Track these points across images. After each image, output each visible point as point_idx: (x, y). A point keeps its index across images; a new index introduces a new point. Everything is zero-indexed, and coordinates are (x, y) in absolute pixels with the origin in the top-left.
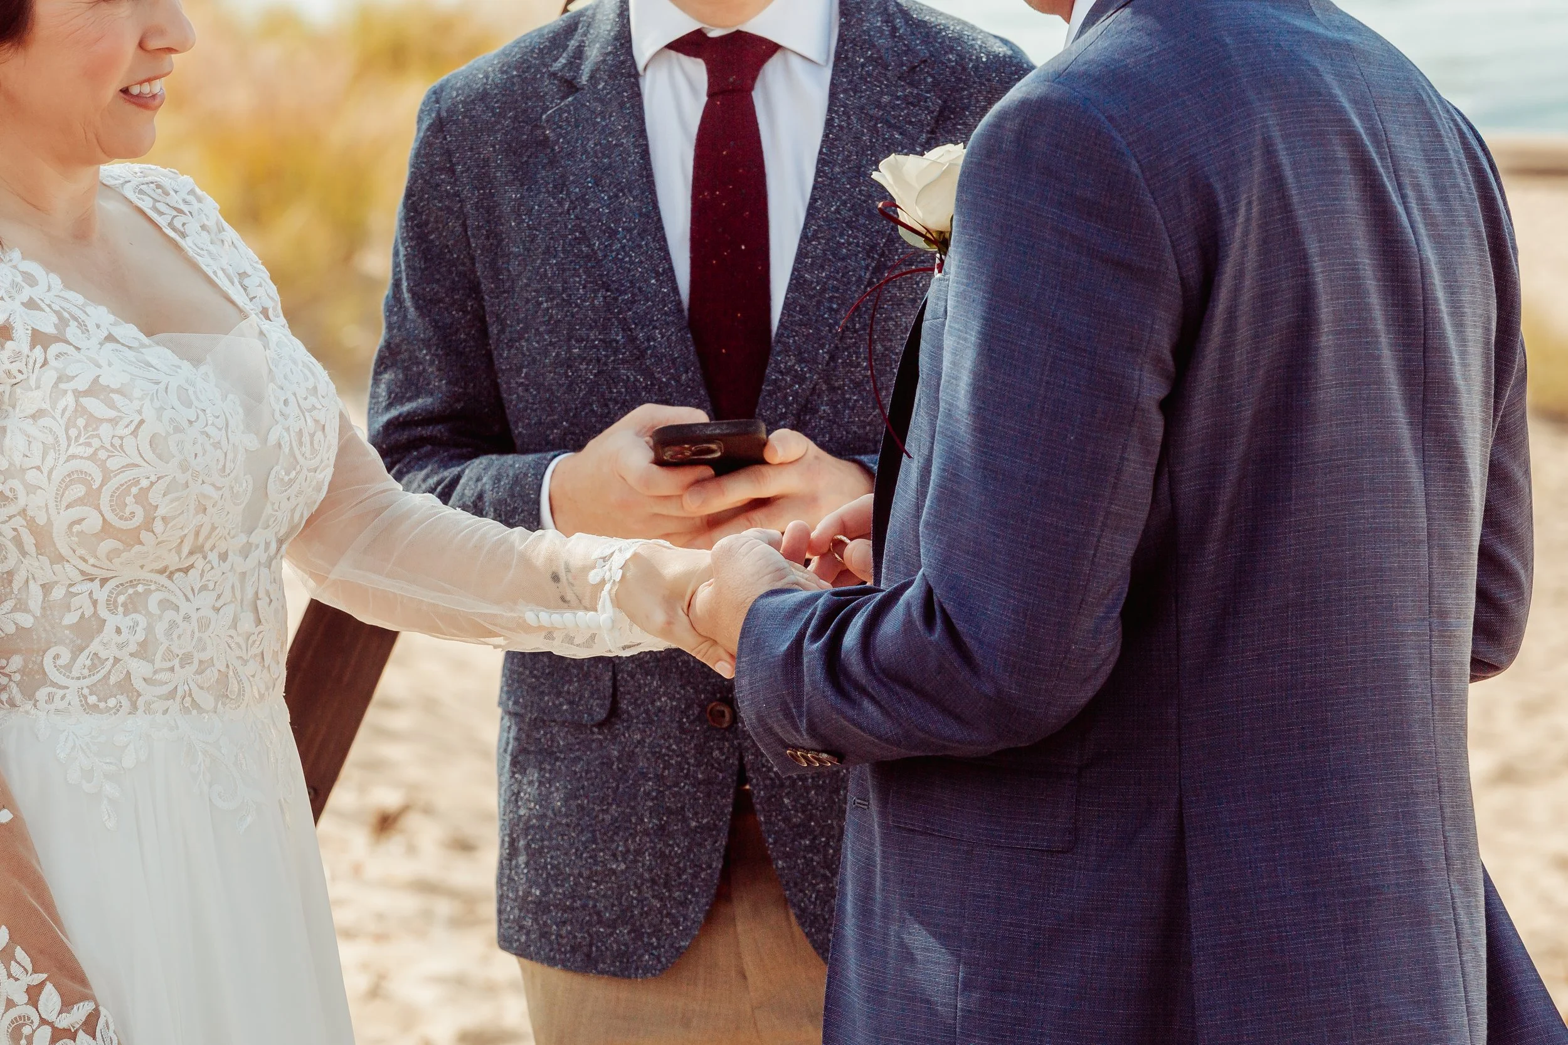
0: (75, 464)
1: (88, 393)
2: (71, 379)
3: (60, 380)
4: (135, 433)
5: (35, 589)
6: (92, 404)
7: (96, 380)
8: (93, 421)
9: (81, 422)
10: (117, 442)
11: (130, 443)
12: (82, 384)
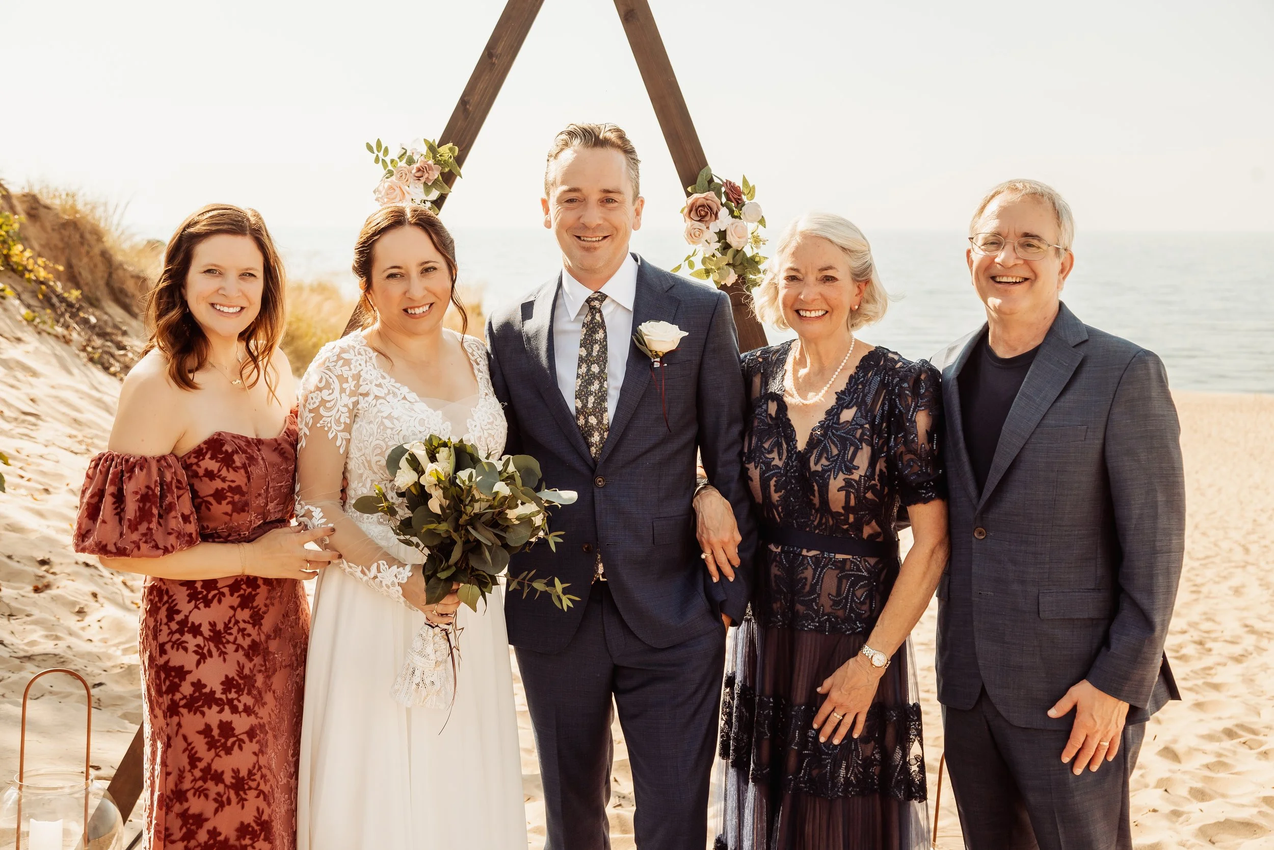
0: (378, 442)
1: (386, 418)
2: (382, 412)
3: (378, 412)
4: (398, 434)
5: (369, 481)
6: (387, 422)
7: (390, 414)
8: (386, 428)
9: (382, 427)
10: (392, 436)
11: (396, 437)
12: (385, 414)
